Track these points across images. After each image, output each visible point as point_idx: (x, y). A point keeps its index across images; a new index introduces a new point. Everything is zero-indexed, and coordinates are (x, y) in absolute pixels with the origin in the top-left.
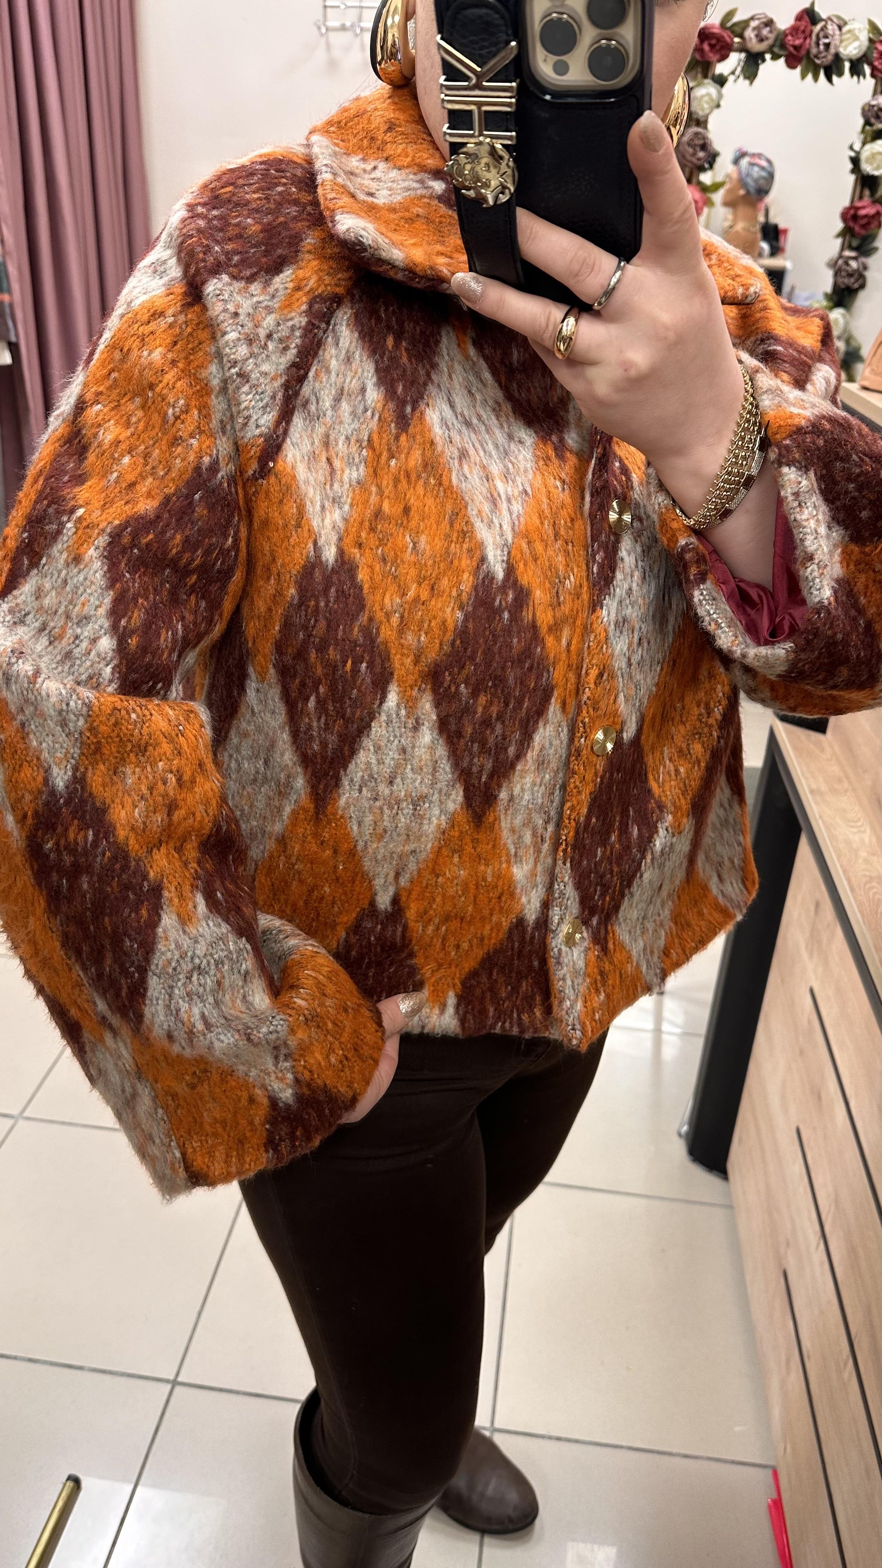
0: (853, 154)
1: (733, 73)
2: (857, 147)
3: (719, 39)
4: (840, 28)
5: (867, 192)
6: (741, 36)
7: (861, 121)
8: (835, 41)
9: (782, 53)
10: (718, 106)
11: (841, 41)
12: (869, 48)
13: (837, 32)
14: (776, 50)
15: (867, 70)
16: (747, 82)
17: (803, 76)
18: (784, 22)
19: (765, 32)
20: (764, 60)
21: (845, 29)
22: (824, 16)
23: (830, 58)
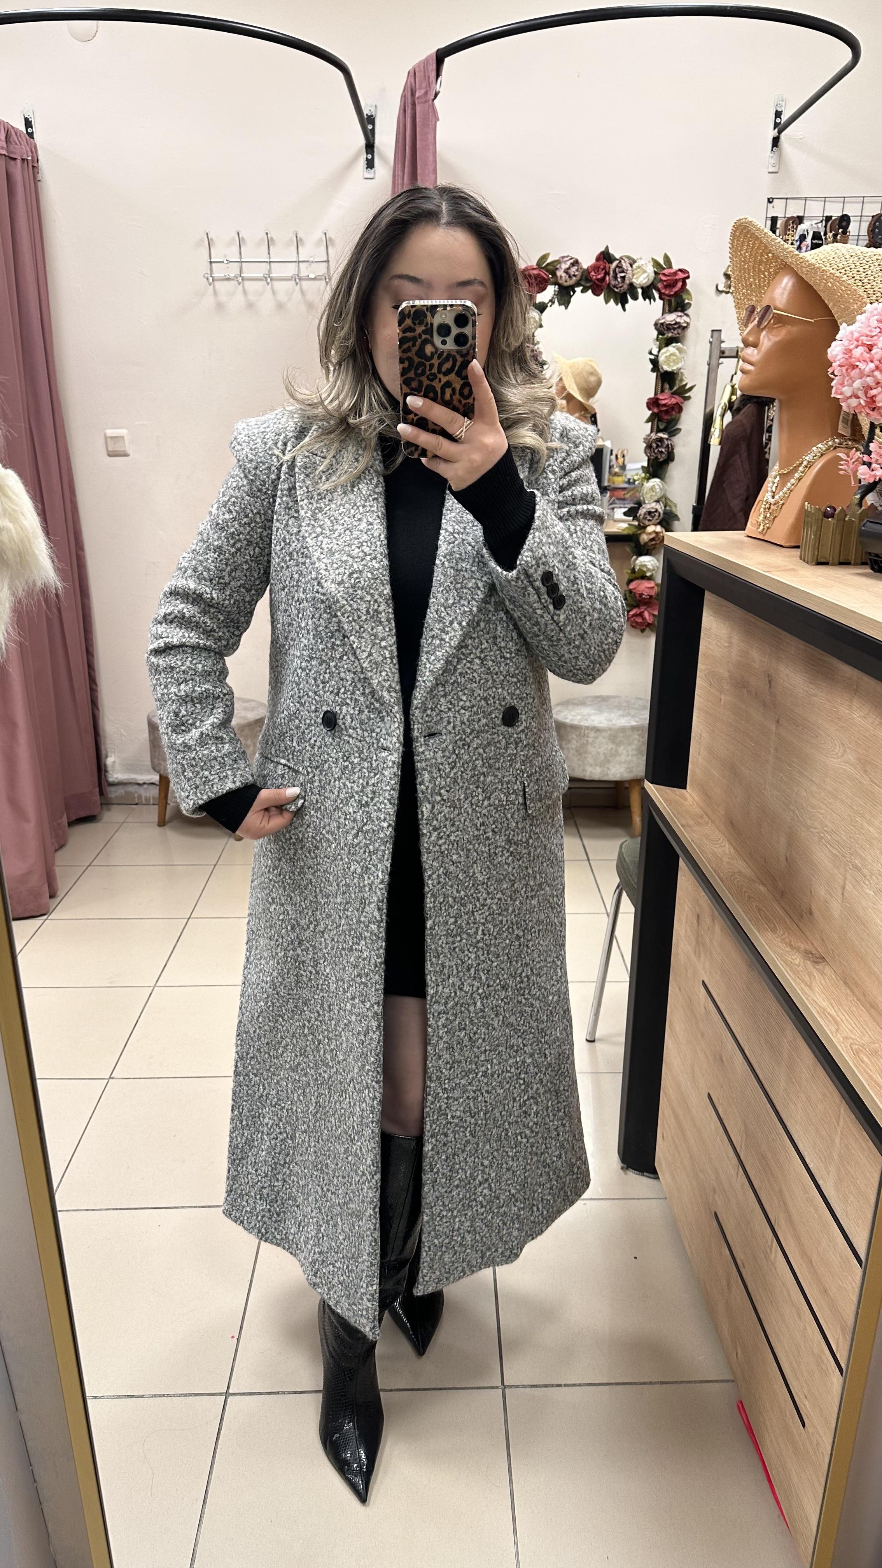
0: (652, 357)
1: (552, 301)
2: (655, 352)
3: (537, 277)
4: (631, 266)
5: (667, 386)
6: (554, 274)
7: (656, 333)
8: (629, 275)
9: (588, 285)
10: (541, 326)
11: (633, 275)
12: (655, 279)
13: (630, 268)
14: (583, 283)
15: (656, 295)
16: (563, 307)
17: (607, 302)
18: (587, 261)
19: (573, 270)
20: (574, 292)
21: (634, 266)
22: (618, 257)
23: (626, 287)
